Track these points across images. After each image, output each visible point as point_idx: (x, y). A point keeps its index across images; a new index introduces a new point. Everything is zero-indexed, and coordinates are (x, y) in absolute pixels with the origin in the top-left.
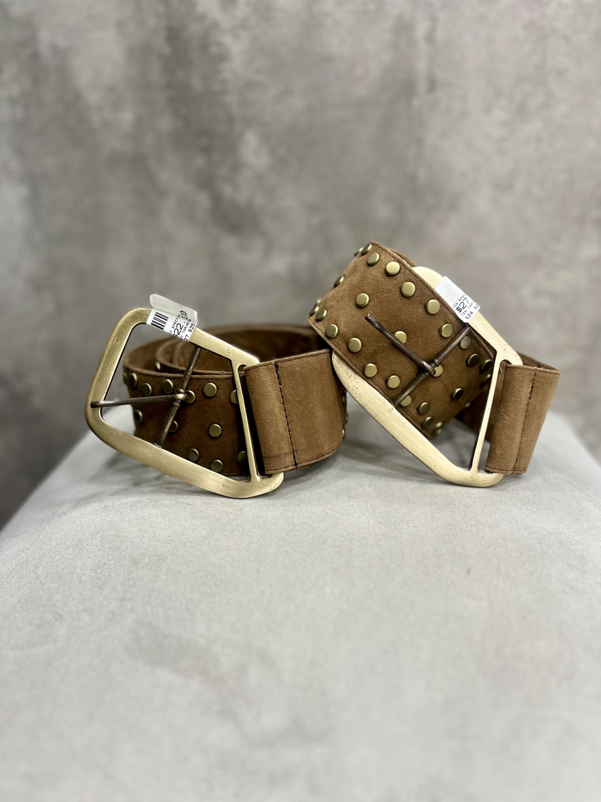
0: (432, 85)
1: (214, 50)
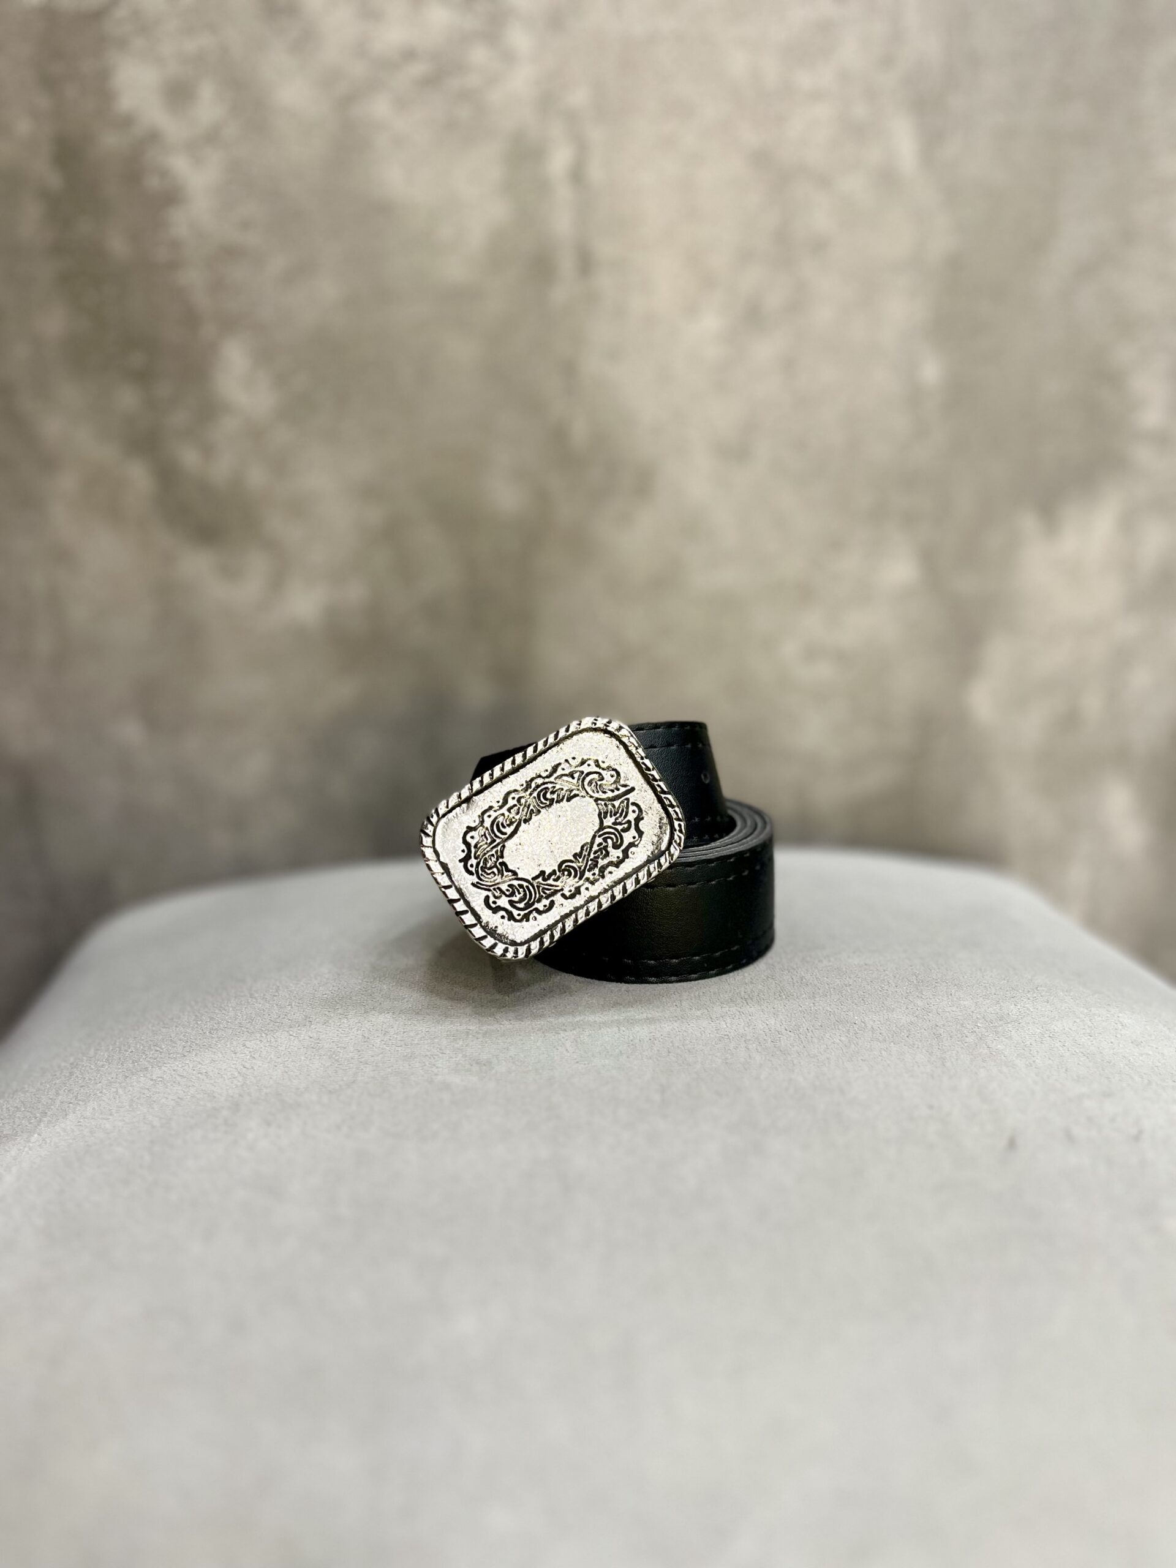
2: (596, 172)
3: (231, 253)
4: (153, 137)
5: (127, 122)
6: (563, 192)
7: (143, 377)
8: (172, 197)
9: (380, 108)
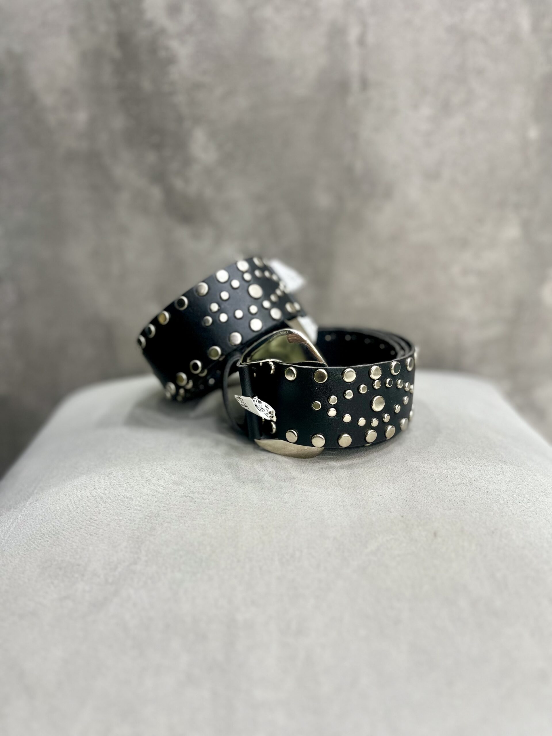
0: (365, 84)
1: (162, 54)
2: (371, 39)
3: (197, 86)
4: (163, 31)
5: (150, 24)
6: (355, 50)
7: (158, 147)
8: (171, 60)
9: (268, 12)
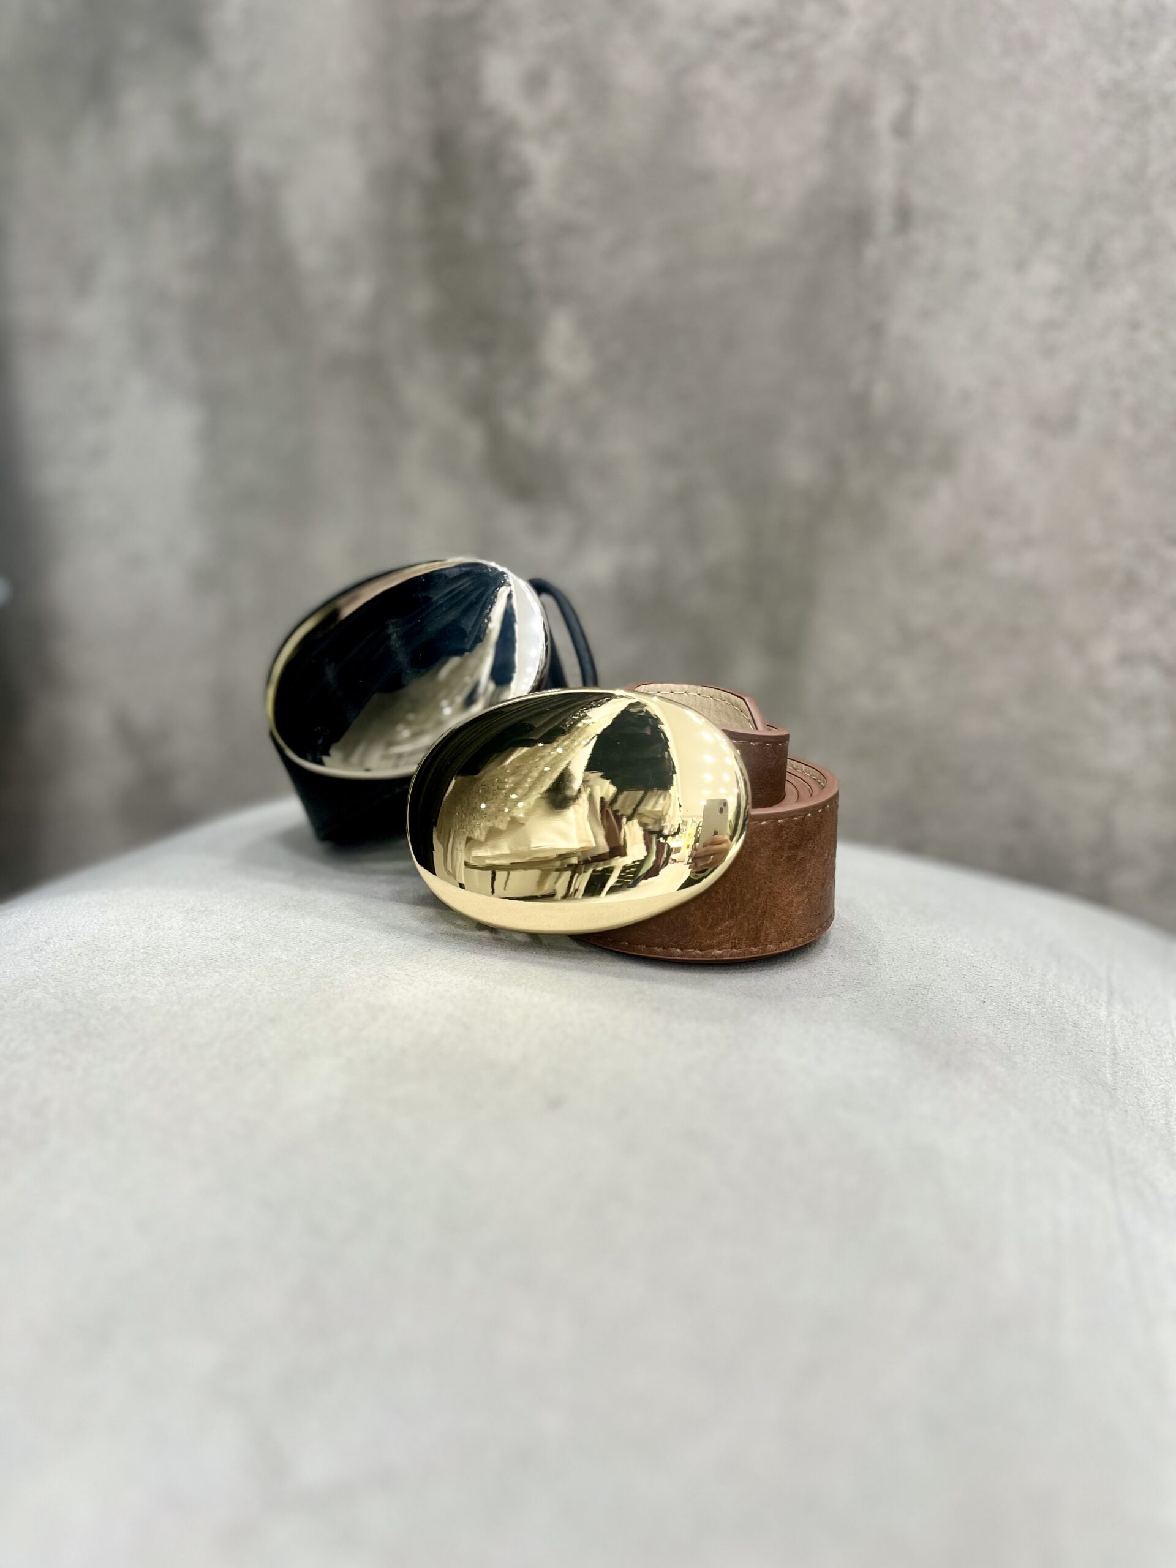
1: (508, 169)
2: (922, 121)
3: (566, 229)
4: (512, 126)
5: (490, 113)
6: (888, 145)
7: (484, 348)
9: (711, 77)
